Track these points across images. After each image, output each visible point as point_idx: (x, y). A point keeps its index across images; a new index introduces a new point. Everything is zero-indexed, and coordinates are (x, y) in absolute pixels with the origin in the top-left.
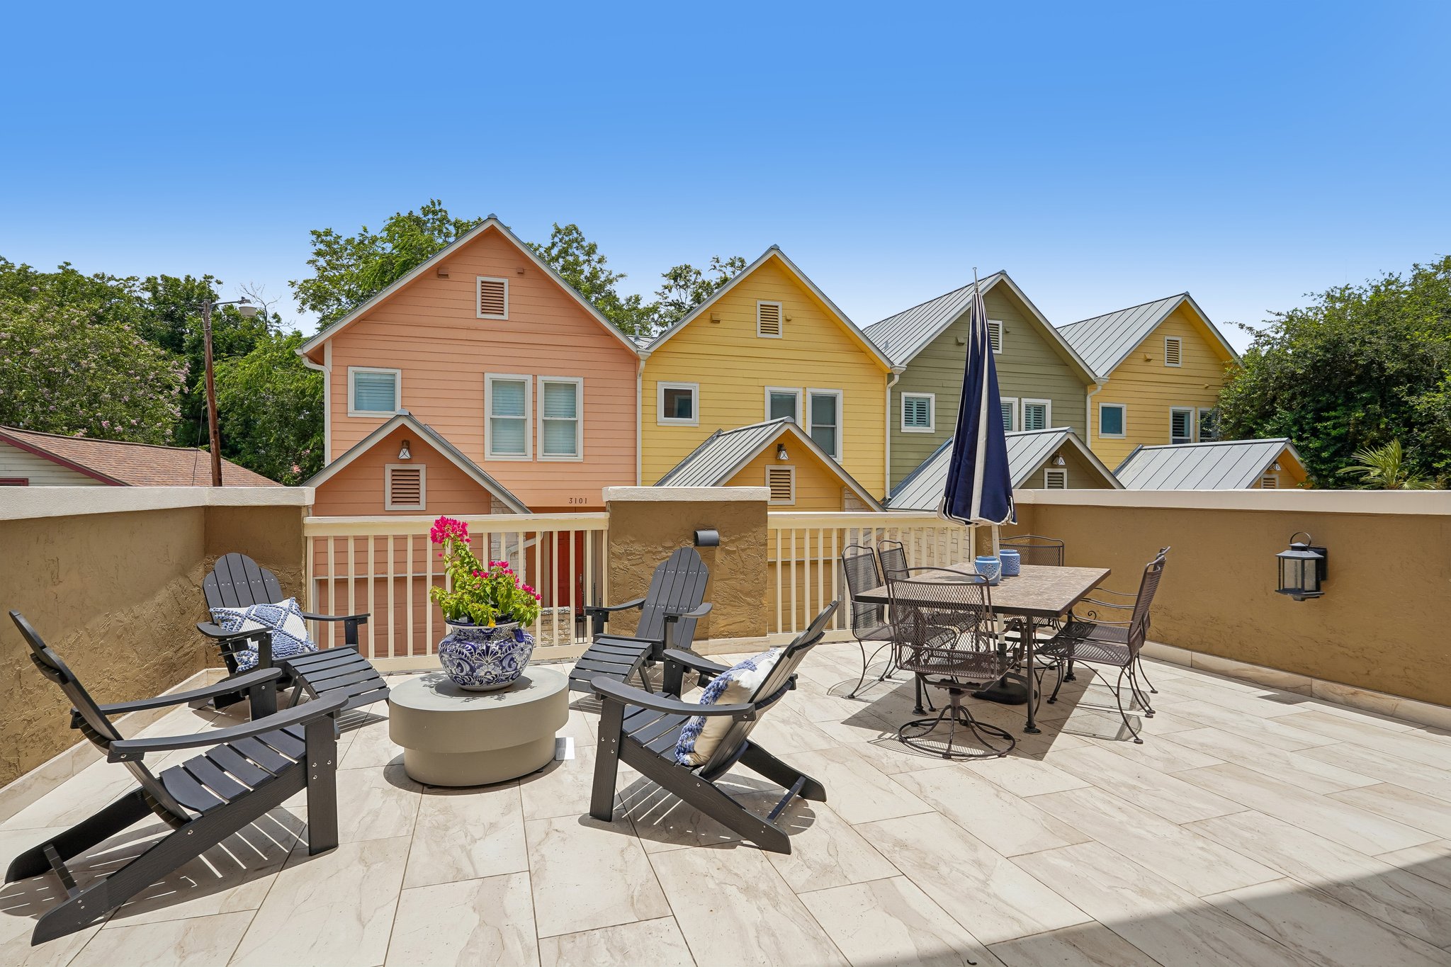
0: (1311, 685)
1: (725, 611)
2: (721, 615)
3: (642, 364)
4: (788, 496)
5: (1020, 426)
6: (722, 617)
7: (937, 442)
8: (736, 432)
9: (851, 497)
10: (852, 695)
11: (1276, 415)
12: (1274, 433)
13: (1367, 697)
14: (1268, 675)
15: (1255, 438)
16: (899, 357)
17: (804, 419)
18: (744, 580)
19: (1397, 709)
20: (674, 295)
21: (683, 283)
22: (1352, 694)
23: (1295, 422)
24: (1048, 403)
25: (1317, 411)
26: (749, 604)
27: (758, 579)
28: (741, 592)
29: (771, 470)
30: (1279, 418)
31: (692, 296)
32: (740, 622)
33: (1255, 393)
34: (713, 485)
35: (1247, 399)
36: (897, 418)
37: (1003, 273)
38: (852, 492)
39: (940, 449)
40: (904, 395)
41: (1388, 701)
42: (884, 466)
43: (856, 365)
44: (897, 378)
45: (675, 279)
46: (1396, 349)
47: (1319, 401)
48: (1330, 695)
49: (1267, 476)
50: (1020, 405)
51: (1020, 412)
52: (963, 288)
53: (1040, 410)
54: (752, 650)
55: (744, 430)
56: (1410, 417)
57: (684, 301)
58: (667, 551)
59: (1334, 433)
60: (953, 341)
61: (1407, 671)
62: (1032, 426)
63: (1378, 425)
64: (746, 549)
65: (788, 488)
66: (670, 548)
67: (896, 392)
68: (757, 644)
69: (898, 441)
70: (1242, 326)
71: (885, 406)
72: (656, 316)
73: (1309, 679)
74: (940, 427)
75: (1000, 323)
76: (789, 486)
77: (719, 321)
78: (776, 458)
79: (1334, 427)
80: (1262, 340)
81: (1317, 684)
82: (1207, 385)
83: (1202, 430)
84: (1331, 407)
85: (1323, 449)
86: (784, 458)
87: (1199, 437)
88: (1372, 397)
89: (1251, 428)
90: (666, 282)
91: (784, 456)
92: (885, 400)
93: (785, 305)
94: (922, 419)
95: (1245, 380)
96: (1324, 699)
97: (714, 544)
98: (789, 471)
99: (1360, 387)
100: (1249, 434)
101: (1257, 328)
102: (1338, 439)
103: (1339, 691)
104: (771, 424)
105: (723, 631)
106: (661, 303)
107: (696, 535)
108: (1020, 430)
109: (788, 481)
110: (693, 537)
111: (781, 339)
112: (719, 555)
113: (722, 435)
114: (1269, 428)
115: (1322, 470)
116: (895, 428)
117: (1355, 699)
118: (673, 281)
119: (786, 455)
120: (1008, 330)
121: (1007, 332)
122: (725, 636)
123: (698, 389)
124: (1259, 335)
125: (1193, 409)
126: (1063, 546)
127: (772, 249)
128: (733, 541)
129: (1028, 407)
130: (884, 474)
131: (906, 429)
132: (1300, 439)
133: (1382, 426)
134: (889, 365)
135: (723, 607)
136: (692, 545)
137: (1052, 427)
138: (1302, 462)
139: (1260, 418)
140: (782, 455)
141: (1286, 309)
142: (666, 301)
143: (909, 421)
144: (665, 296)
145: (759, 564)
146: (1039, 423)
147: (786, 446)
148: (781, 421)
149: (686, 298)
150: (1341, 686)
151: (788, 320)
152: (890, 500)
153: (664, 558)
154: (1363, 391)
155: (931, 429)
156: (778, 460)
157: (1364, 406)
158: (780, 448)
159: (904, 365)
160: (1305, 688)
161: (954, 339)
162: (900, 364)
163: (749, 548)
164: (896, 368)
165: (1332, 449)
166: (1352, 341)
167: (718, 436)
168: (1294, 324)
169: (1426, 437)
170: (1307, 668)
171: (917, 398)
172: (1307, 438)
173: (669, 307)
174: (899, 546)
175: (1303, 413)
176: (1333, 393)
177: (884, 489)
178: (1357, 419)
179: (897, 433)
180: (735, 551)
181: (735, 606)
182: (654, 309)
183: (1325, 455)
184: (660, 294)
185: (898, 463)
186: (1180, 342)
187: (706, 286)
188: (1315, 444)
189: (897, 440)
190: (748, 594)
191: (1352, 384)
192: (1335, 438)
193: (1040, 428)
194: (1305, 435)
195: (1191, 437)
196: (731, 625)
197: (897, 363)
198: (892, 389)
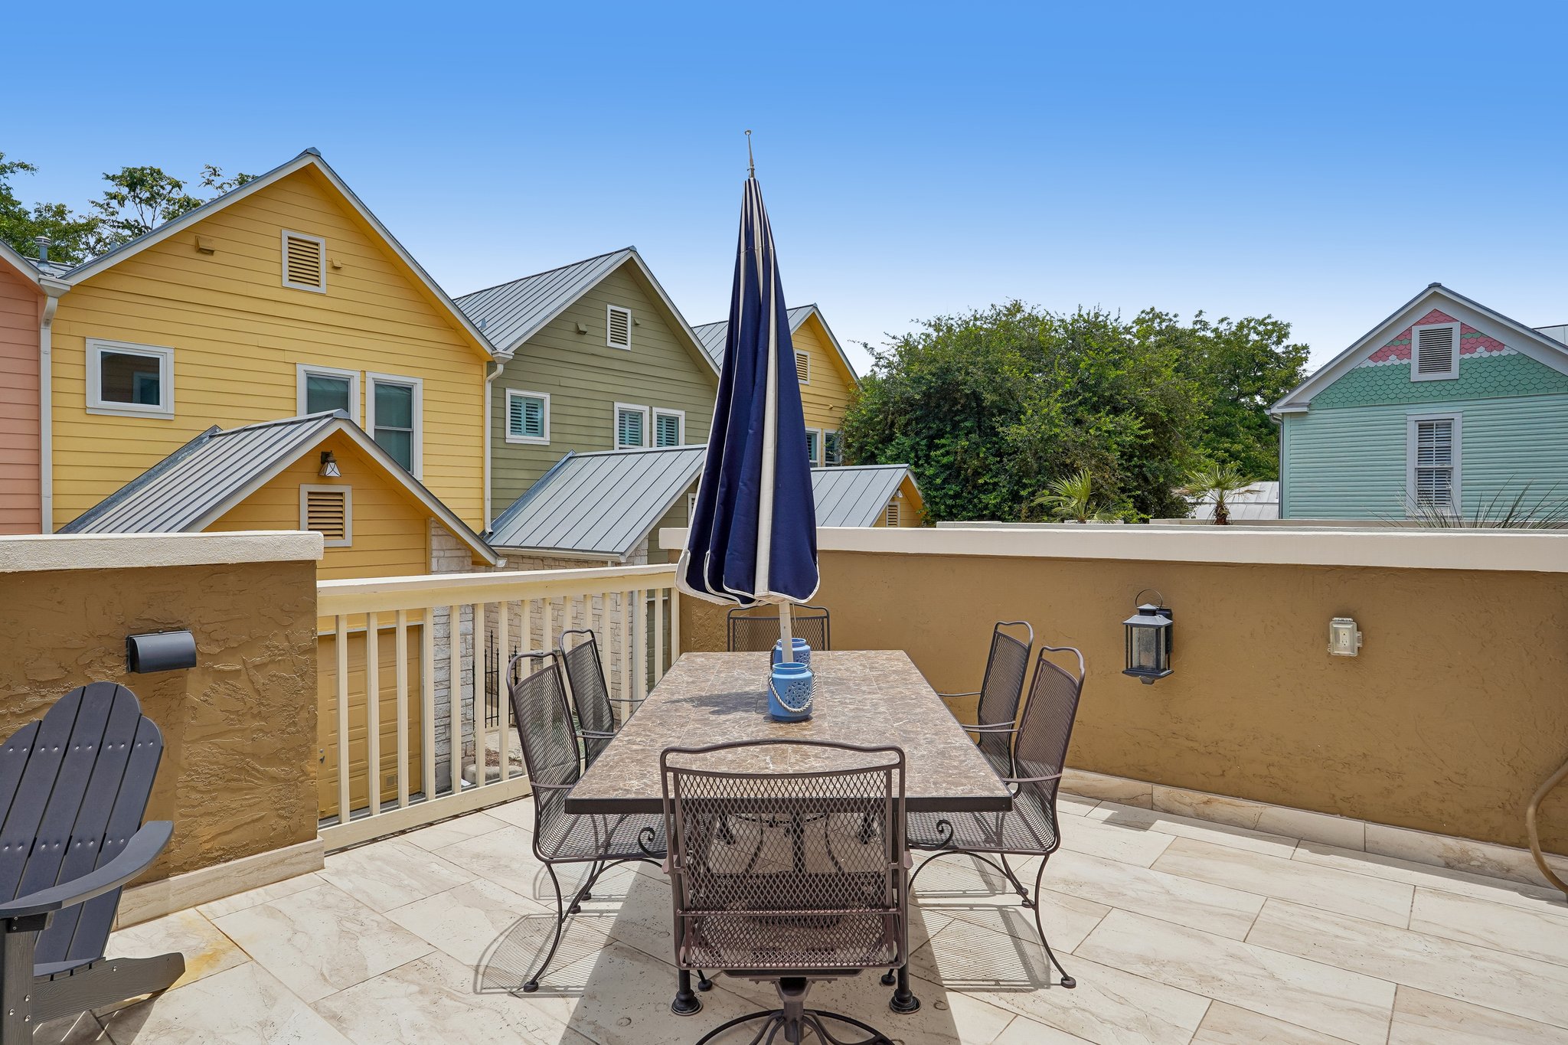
0: (1152, 794)
1: (213, 806)
2: (201, 816)
3: (52, 303)
4: (340, 532)
5: (651, 441)
6: (205, 821)
7: (553, 457)
8: (245, 430)
9: (440, 533)
10: (533, 982)
11: (895, 440)
12: (895, 459)
13: (1225, 806)
14: (1094, 783)
15: (876, 463)
16: (506, 340)
17: (363, 412)
18: (261, 730)
19: (1261, 820)
20: (130, 212)
21: (148, 195)
22: (1204, 803)
23: (913, 448)
24: (681, 414)
25: (931, 438)
26: (274, 779)
27: (294, 724)
28: (253, 756)
29: (309, 493)
30: (897, 443)
31: (164, 218)
32: (253, 821)
33: (877, 416)
34: (182, 530)
35: (869, 422)
36: (499, 423)
37: (632, 249)
38: (439, 521)
39: (556, 467)
40: (509, 392)
41: (1249, 809)
42: (482, 489)
43: (442, 346)
44: (500, 368)
45: (132, 187)
46: (991, 381)
47: (930, 428)
48: (1176, 806)
49: (891, 504)
50: (651, 415)
51: (651, 424)
52: (582, 263)
53: (672, 422)
54: (283, 875)
55: (260, 428)
56: (1000, 448)
57: (149, 224)
58: (44, 691)
59: (945, 460)
60: (572, 327)
61: (1271, 768)
62: (664, 442)
63: (978, 455)
64: (263, 665)
65: (340, 521)
66: (54, 683)
67: (498, 387)
68: (294, 860)
69: (502, 455)
70: (865, 345)
71: (483, 407)
72: (92, 241)
73: (1149, 785)
74: (557, 437)
75: (629, 311)
76: (341, 518)
77: (211, 252)
78: (319, 473)
79: (943, 455)
80: (882, 362)
81: (1160, 792)
82: (831, 406)
83: (827, 454)
84: (940, 434)
85: (936, 476)
86: (333, 474)
87: (824, 462)
88: (972, 427)
89: (873, 453)
90: (112, 187)
91: (332, 470)
92: (483, 397)
93: (331, 246)
94: (534, 427)
95: (867, 403)
96: (1168, 812)
97: (184, 662)
98: (341, 494)
99: (963, 416)
100: (871, 459)
101: (878, 350)
102: (947, 467)
103: (1188, 800)
104: (309, 420)
105: (209, 851)
106: (104, 222)
107: (132, 646)
108: (651, 446)
109: (340, 509)
110: (124, 652)
111: (323, 295)
112: (195, 686)
113: (220, 435)
114: (889, 453)
115: (935, 497)
116: (498, 438)
117: (1208, 810)
118: (127, 190)
119: (336, 469)
120: (638, 322)
121: (637, 324)
122: (215, 861)
123: (171, 358)
124: (879, 357)
125: (819, 431)
126: (827, 617)
127: (307, 153)
128: (231, 651)
129: (660, 418)
130: (483, 499)
131: (512, 438)
132: (916, 465)
133: (982, 455)
134: (489, 350)
135: (206, 797)
136: (122, 670)
137: (686, 444)
138: (919, 489)
139: (881, 443)
140: (329, 470)
141: (901, 333)
142: (113, 218)
143: (515, 428)
144: (111, 210)
145: (297, 692)
146: (672, 440)
147: (335, 455)
148: (327, 416)
149: (152, 217)
150: (1191, 793)
151: (337, 268)
152: (491, 533)
153: (35, 710)
154: (966, 420)
155: (545, 440)
156: (322, 478)
157: (967, 435)
158: (325, 458)
159: (510, 352)
160: (1144, 798)
161: (574, 325)
162: (506, 349)
163: (272, 662)
164: (500, 355)
165: (943, 476)
166: (959, 370)
167: (211, 437)
168: (908, 349)
169: (1013, 466)
170: (1145, 771)
171: (527, 398)
172: (922, 465)
173: (120, 231)
174: (588, 637)
175: (918, 439)
176: (940, 420)
177: (483, 519)
178: (962, 447)
179: (500, 444)
180: (239, 671)
181: (241, 789)
182: (90, 227)
183: (938, 481)
184: (101, 206)
185: (502, 484)
186: (808, 357)
187: (189, 205)
188: (930, 472)
189: (501, 453)
190: (273, 758)
191: (957, 413)
192: (943, 466)
193: (673, 445)
194: (920, 462)
195: (818, 461)
196: (229, 832)
197: (500, 348)
198: (493, 383)
